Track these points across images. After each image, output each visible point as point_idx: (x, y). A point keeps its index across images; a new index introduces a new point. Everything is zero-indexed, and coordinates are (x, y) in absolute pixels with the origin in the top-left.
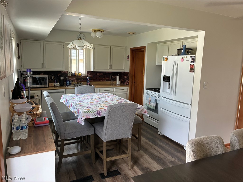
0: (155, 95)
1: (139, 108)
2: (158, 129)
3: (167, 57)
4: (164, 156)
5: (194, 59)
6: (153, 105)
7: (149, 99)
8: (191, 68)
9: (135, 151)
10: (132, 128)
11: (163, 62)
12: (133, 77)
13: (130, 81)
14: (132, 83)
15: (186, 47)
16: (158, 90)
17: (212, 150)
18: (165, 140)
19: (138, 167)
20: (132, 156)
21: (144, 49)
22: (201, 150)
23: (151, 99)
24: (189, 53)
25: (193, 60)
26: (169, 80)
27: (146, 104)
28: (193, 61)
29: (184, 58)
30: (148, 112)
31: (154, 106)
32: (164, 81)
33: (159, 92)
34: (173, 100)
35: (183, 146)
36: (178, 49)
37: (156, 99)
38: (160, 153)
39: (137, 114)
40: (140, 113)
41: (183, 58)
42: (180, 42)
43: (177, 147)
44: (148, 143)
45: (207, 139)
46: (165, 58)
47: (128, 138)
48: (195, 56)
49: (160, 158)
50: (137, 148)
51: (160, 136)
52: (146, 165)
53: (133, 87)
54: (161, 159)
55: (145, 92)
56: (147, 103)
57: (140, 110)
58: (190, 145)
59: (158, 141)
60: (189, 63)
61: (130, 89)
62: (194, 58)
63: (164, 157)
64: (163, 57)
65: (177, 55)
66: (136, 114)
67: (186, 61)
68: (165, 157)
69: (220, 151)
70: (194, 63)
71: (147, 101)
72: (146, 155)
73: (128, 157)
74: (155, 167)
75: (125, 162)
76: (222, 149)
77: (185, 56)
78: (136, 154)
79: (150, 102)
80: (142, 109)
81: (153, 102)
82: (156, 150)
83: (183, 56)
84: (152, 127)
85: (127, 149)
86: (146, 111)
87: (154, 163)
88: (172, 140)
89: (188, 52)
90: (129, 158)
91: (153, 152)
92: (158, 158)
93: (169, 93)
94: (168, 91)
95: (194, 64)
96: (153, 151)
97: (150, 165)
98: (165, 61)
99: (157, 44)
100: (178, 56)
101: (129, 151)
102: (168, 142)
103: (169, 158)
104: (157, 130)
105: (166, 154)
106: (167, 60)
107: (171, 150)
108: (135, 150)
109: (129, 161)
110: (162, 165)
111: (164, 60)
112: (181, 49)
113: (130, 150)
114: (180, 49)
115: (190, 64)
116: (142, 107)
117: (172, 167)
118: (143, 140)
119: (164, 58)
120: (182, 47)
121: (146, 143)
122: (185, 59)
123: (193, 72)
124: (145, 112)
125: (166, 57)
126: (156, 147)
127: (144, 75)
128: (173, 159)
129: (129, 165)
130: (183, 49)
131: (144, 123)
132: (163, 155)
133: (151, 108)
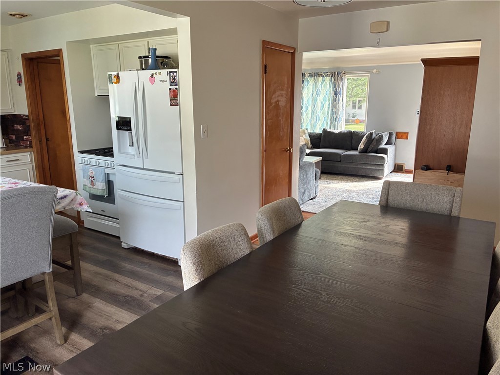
0: (102, 163)
1: (64, 197)
2: (119, 238)
3: (118, 73)
4: (140, 290)
5: (176, 78)
6: (100, 187)
7: (90, 174)
8: (172, 97)
9: (71, 299)
10: (51, 248)
11: (110, 86)
12: (42, 127)
13: (33, 137)
14: (40, 141)
15: (158, 54)
16: (108, 152)
17: (229, 252)
18: (139, 258)
19: (80, 334)
20: (62, 312)
21: (58, 58)
22: (210, 258)
23: (94, 173)
24: (163, 66)
25: (174, 79)
26: (130, 126)
27: (85, 188)
28: (174, 82)
29: (154, 76)
30: (88, 203)
31: (105, 188)
32: (118, 129)
33: (112, 156)
34: (143, 169)
35: (177, 259)
36: (140, 57)
37: (107, 171)
38: (129, 286)
39: (60, 213)
40: (67, 208)
41: (152, 75)
42: (143, 42)
43: (164, 265)
44: (100, 274)
45: (219, 233)
46: (113, 77)
47: (44, 273)
48: (176, 70)
49: (131, 297)
50: (73, 292)
51: (126, 250)
52: (101, 322)
53: (45, 152)
54: (134, 299)
55: (79, 159)
56: (86, 184)
57: (67, 201)
58: (188, 253)
59: (123, 264)
60: (167, 85)
61: (38, 158)
62: (175, 74)
63: (140, 293)
64: (109, 73)
65: (140, 70)
66: (56, 213)
67: (160, 81)
68: (143, 292)
69: (244, 250)
70: (176, 85)
71: (85, 179)
72: (98, 300)
73: (50, 319)
74: (121, 319)
75: (45, 332)
76: (247, 245)
77: (158, 71)
78: (71, 305)
79: (92, 181)
80: (72, 197)
81: (101, 180)
82: (122, 284)
83: (154, 71)
84: (106, 236)
85: (45, 300)
86: (84, 202)
87: (120, 312)
88: (154, 253)
89: (161, 63)
90: (53, 319)
91: (115, 289)
92: (127, 298)
93: (134, 155)
94: (131, 150)
95: (176, 89)
96: (113, 287)
97: (110, 318)
98: (116, 83)
99: (91, 45)
100: (141, 72)
101: (52, 304)
102: (145, 260)
103: (150, 291)
104: (117, 240)
105: (142, 286)
106: (119, 82)
107: (152, 273)
108: (69, 297)
109: (55, 327)
110: (137, 310)
111: (111, 81)
112: (147, 57)
113: (55, 299)
114: (145, 57)
115: (170, 89)
116: (70, 195)
117: (158, 308)
118: (88, 270)
119: (110, 76)
120: (149, 53)
121: (95, 273)
122: (158, 78)
123: (177, 104)
124: (81, 204)
125: (115, 73)
126: (120, 276)
127: (68, 118)
128: (159, 292)
129: (57, 335)
130: (150, 57)
131: (86, 231)
132: (137, 289)
133: (97, 194)
